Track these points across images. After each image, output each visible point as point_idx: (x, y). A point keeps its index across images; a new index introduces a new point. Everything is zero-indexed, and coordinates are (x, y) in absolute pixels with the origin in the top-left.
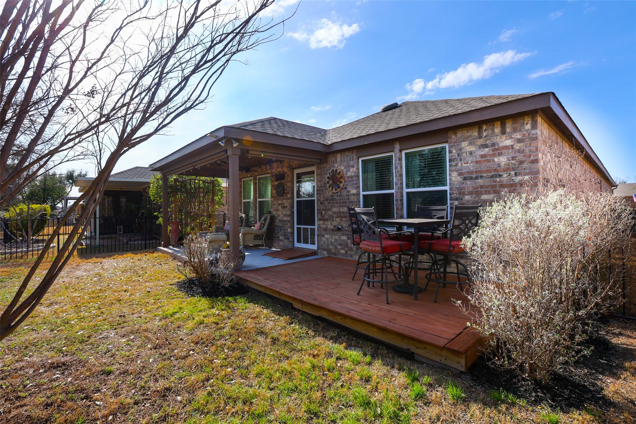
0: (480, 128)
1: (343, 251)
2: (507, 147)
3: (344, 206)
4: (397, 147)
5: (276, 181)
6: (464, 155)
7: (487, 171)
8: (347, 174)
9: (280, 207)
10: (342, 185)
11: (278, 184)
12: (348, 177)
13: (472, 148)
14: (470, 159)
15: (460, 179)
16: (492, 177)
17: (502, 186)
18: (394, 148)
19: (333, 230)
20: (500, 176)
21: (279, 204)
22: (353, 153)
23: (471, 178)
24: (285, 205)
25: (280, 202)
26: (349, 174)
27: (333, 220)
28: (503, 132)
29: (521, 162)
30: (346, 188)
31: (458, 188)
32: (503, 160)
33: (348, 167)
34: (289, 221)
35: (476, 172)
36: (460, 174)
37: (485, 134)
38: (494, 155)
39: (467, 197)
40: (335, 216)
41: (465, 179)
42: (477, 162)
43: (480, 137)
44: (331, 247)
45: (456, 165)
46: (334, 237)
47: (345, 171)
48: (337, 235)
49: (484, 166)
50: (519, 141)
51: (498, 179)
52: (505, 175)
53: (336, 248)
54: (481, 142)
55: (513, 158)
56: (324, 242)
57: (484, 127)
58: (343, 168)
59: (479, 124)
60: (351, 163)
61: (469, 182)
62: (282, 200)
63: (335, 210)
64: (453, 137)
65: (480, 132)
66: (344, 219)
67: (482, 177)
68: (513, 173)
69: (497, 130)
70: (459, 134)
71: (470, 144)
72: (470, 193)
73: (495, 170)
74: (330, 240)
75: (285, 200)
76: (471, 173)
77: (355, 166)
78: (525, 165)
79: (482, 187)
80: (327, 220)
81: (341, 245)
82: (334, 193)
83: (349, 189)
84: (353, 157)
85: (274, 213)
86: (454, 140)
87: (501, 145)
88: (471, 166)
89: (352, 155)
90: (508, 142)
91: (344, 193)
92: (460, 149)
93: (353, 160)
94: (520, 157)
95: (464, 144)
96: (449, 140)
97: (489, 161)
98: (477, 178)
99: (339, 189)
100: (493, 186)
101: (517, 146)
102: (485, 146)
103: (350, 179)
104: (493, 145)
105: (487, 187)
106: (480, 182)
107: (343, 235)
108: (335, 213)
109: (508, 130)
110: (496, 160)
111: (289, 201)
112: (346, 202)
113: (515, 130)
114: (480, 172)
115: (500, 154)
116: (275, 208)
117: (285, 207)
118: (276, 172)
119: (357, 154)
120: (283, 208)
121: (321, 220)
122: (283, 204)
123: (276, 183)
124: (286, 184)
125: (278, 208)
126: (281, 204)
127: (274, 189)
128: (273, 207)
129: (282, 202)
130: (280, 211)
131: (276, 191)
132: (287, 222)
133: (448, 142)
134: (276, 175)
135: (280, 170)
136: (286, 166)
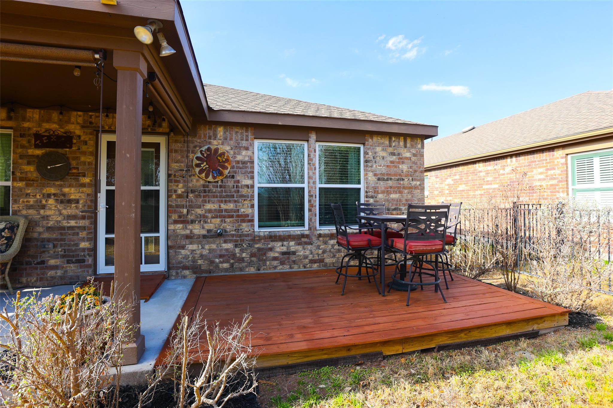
0: (390, 139)
1: (226, 265)
2: (406, 158)
3: (230, 201)
4: (313, 137)
5: (37, 146)
6: (378, 158)
7: (395, 175)
8: (235, 157)
9: (51, 201)
10: (226, 172)
11: (44, 155)
12: (238, 162)
13: (384, 154)
14: (383, 163)
15: (375, 179)
16: (398, 180)
17: (404, 188)
18: (309, 137)
19: (204, 236)
20: (403, 180)
21: (49, 196)
22: (247, 131)
23: (384, 180)
24: (72, 197)
25: (52, 190)
26: (239, 158)
27: (206, 222)
28: (405, 147)
29: (415, 171)
30: (233, 177)
31: (373, 187)
32: (404, 167)
33: (238, 148)
34: (83, 228)
35: (387, 174)
36: (375, 175)
37: (393, 144)
38: (399, 163)
39: (380, 196)
40: (210, 215)
41: (379, 179)
42: (388, 166)
43: (390, 146)
44: (200, 262)
45: (372, 167)
46: (207, 247)
47: (232, 152)
48: (214, 243)
49: (393, 170)
50: (414, 155)
51: (402, 182)
52: (406, 180)
53: (212, 262)
54: (390, 150)
55: (411, 167)
56: (186, 257)
57: (393, 139)
58: (228, 148)
59: (390, 135)
60: (244, 143)
61: (382, 183)
62: (61, 186)
63: (209, 206)
64: (370, 140)
65: (390, 142)
66: (228, 220)
67: (391, 179)
68: (411, 178)
69: (402, 143)
70: (375, 139)
71: (383, 150)
72: (383, 192)
73: (400, 175)
74: (198, 252)
75: (70, 186)
76: (383, 174)
77: (251, 149)
78: (417, 174)
79: (391, 187)
80: (193, 222)
81: (221, 256)
82: (209, 182)
83: (238, 178)
84: (247, 136)
86: (371, 144)
87: (404, 155)
88: (384, 170)
89: (245, 134)
90: (408, 155)
91: (230, 183)
92: (375, 153)
93: (247, 140)
94: (415, 167)
95: (379, 149)
96: (367, 143)
97: (396, 167)
98: (387, 180)
99: (221, 178)
100: (399, 188)
101: (413, 159)
102: (393, 154)
103: (241, 165)
104: (399, 154)
105: (395, 188)
106: (390, 183)
107: (225, 242)
108: (210, 211)
109: (408, 145)
110: (400, 166)
111: (85, 189)
112: (233, 196)
113: (412, 146)
114: (390, 174)
115: (403, 163)
116: (32, 203)
117: (70, 201)
118: (39, 129)
119: (254, 134)
120: (62, 202)
121: (176, 222)
122: (64, 195)
123: (38, 152)
124: (77, 158)
125: (44, 202)
126: (54, 195)
127: (29, 163)
128: (23, 202)
129: (58, 192)
130: (50, 209)
131: (38, 169)
132: (77, 231)
133: (364, 144)
134: (37, 136)
135: (54, 126)
136: (78, 123)
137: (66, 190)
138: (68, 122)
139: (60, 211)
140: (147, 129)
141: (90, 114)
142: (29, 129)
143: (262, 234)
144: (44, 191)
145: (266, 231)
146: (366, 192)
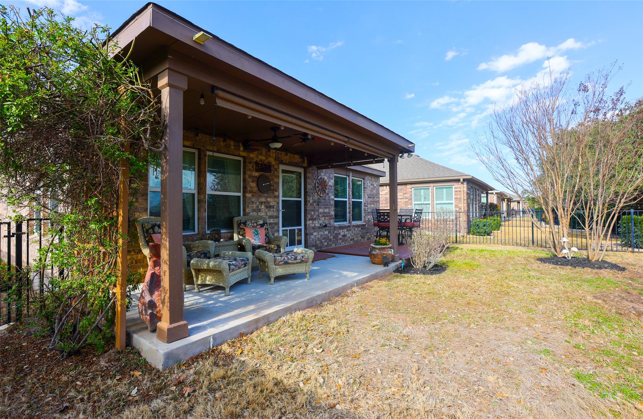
1: (326, 243)
2: (375, 187)
3: (327, 208)
4: (351, 174)
6: (367, 187)
8: (329, 183)
9: (263, 207)
10: (326, 191)
12: (329, 186)
13: (370, 184)
14: (369, 189)
15: (367, 197)
17: (375, 202)
19: (319, 228)
20: (374, 198)
21: (261, 203)
22: (332, 169)
24: (271, 204)
25: (263, 200)
27: (320, 219)
29: (377, 194)
30: (328, 194)
31: (366, 201)
33: (329, 178)
34: (276, 224)
36: (367, 195)
38: (373, 189)
40: (321, 215)
42: (371, 191)
44: (318, 242)
46: (320, 234)
47: (328, 180)
48: (322, 231)
49: (372, 193)
53: (321, 242)
54: (372, 182)
55: (376, 191)
56: (313, 240)
60: (331, 176)
61: (369, 199)
62: (267, 197)
63: (321, 210)
64: (366, 177)
65: (371, 178)
66: (327, 218)
68: (376, 197)
69: (374, 179)
72: (369, 204)
73: (374, 195)
74: (317, 236)
75: (270, 197)
76: (369, 195)
77: (333, 179)
79: (371, 201)
80: (316, 219)
81: (324, 238)
82: (321, 197)
84: (332, 172)
85: (251, 214)
88: (370, 193)
90: (375, 185)
92: (367, 184)
98: (371, 198)
99: (325, 194)
101: (377, 187)
103: (330, 188)
104: (373, 185)
107: (326, 231)
108: (321, 213)
110: (374, 191)
112: (328, 205)
113: (377, 181)
114: (371, 195)
116: (255, 208)
117: (270, 207)
118: (257, 159)
119: (334, 171)
120: (267, 207)
121: (310, 220)
122: (268, 203)
123: (257, 174)
124: (273, 179)
125: (260, 207)
126: (264, 202)
127: (253, 182)
128: (251, 207)
129: (265, 201)
130: (263, 212)
131: (257, 185)
132: (273, 225)
133: (364, 179)
134: (256, 163)
135: (264, 158)
136: (273, 157)
137: (269, 199)
138: (269, 156)
139: (266, 213)
140: (299, 164)
141: (278, 152)
142: (253, 159)
143: (337, 226)
144: (260, 200)
145: (336, 224)
146: (365, 204)
